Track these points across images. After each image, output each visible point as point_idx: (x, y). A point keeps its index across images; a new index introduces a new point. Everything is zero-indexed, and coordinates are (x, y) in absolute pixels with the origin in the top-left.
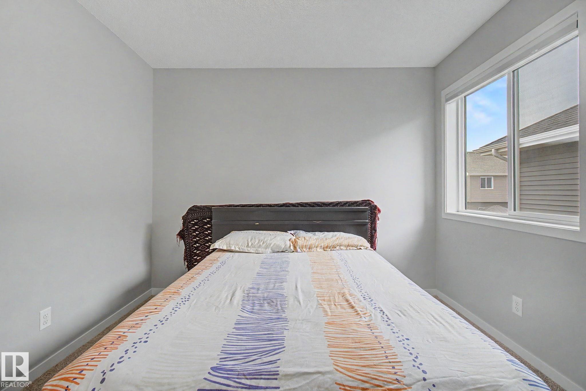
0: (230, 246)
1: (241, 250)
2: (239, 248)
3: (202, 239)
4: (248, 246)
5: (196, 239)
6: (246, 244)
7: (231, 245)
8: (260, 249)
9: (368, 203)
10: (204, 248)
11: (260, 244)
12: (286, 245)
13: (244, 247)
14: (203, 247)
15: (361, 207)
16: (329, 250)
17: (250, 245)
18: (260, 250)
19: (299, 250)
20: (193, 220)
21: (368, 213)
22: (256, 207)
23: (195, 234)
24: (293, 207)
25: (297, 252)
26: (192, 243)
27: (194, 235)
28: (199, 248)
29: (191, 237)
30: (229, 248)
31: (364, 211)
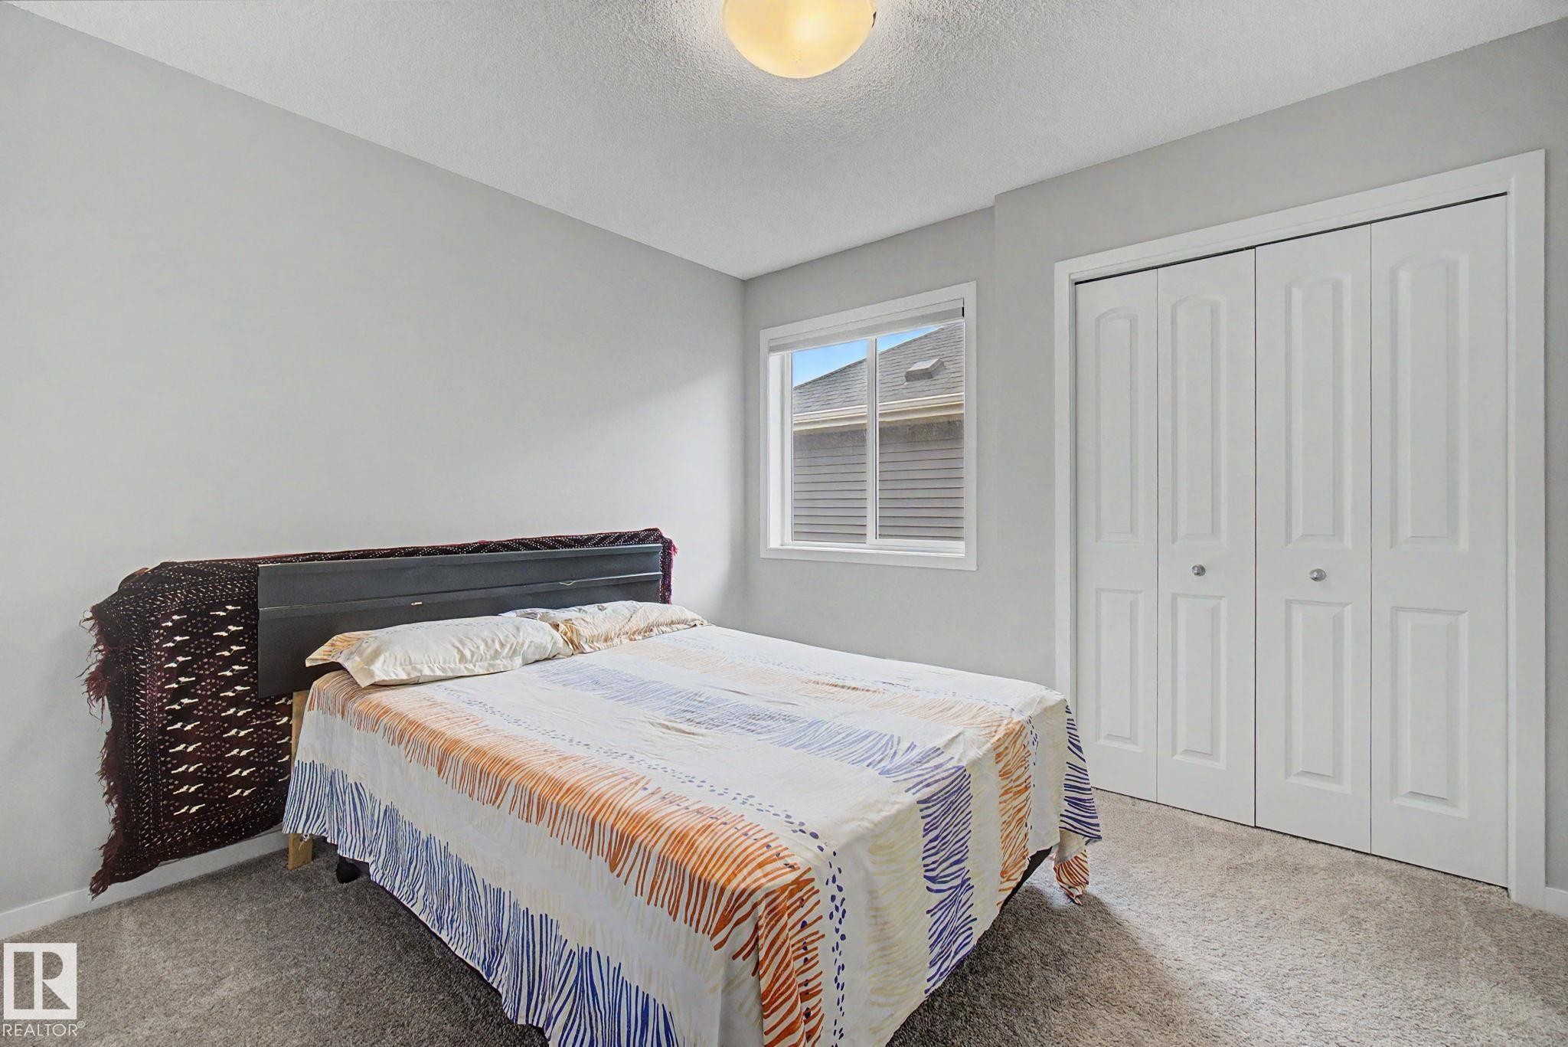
0: (414, 668)
1: (450, 674)
2: (443, 670)
3: (208, 676)
4: (463, 658)
5: (178, 682)
6: (458, 657)
7: (419, 666)
8: (498, 662)
9: (653, 534)
10: (216, 706)
11: (496, 650)
12: (555, 643)
13: (456, 663)
14: (209, 704)
15: (647, 545)
16: (640, 638)
17: (468, 654)
18: (500, 664)
19: (588, 649)
20: (168, 617)
21: (659, 557)
22: (403, 556)
23: (174, 665)
24: (507, 551)
25: (583, 653)
26: (160, 699)
27: (172, 668)
28: (195, 712)
29: (160, 678)
30: (414, 675)
31: (650, 553)
